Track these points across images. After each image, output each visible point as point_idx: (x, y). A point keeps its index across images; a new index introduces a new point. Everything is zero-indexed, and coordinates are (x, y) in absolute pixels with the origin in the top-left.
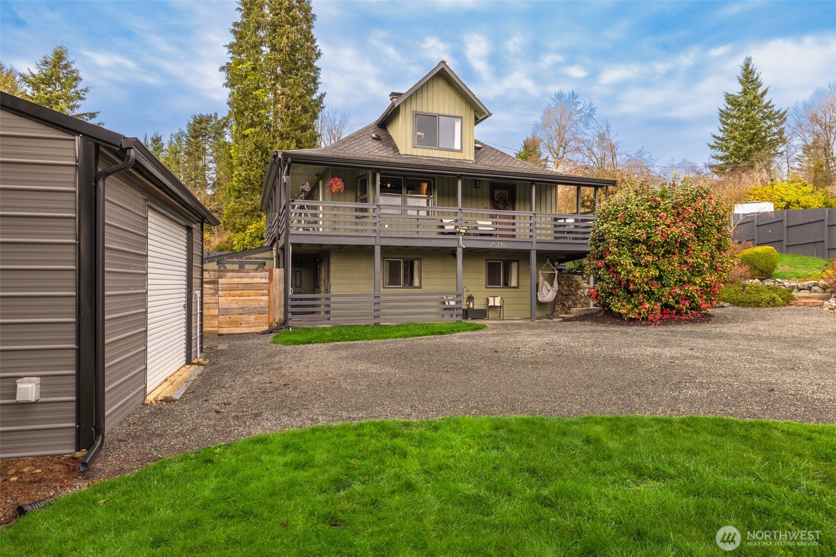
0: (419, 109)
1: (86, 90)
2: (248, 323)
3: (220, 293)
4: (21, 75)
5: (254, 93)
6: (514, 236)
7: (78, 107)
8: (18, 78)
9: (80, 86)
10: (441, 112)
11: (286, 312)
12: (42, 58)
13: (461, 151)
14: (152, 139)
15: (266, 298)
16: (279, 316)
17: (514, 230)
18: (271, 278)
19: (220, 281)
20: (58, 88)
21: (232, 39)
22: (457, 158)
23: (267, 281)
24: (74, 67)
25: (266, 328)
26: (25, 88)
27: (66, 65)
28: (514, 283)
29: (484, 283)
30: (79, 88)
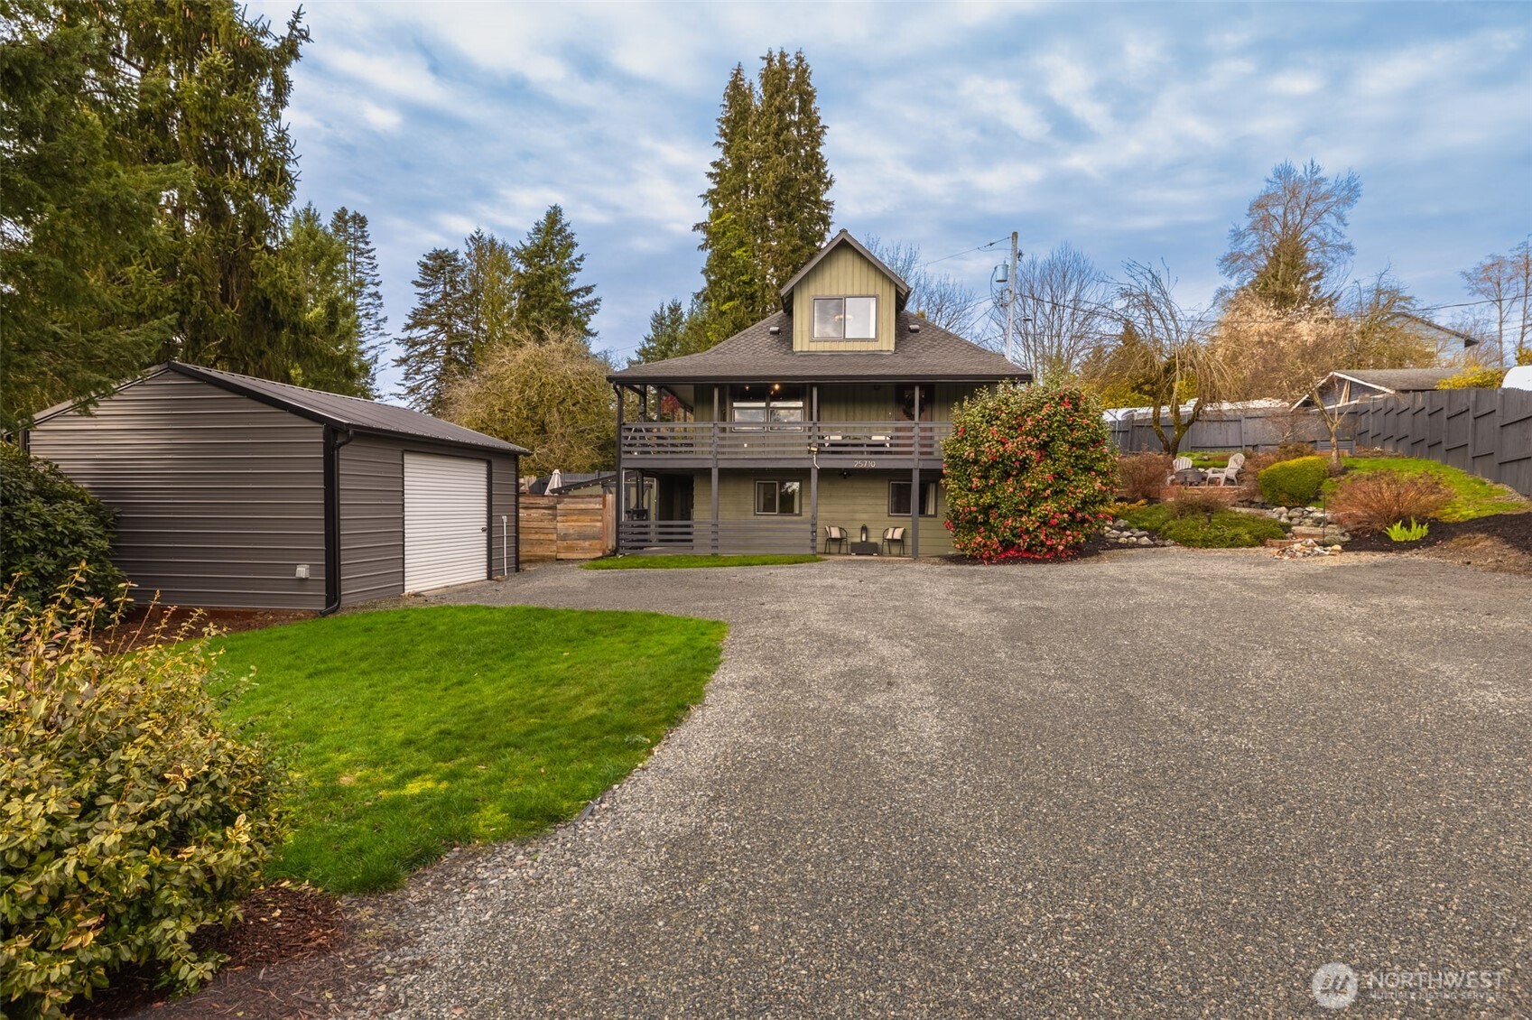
0: (819, 293)
1: (581, 259)
2: (583, 549)
3: (559, 518)
4: (514, 251)
5: (733, 254)
6: (931, 453)
7: (573, 281)
8: (510, 254)
9: (576, 254)
10: (849, 292)
11: (618, 540)
12: (534, 226)
13: (876, 340)
14: (670, 308)
15: (599, 524)
16: (611, 543)
17: (931, 446)
18: (604, 505)
19: (558, 506)
20: (553, 260)
21: (710, 185)
22: (870, 349)
23: (601, 506)
24: (569, 230)
25: (600, 554)
26: (518, 265)
27: (560, 229)
28: (931, 511)
29: (886, 508)
30: (573, 258)
